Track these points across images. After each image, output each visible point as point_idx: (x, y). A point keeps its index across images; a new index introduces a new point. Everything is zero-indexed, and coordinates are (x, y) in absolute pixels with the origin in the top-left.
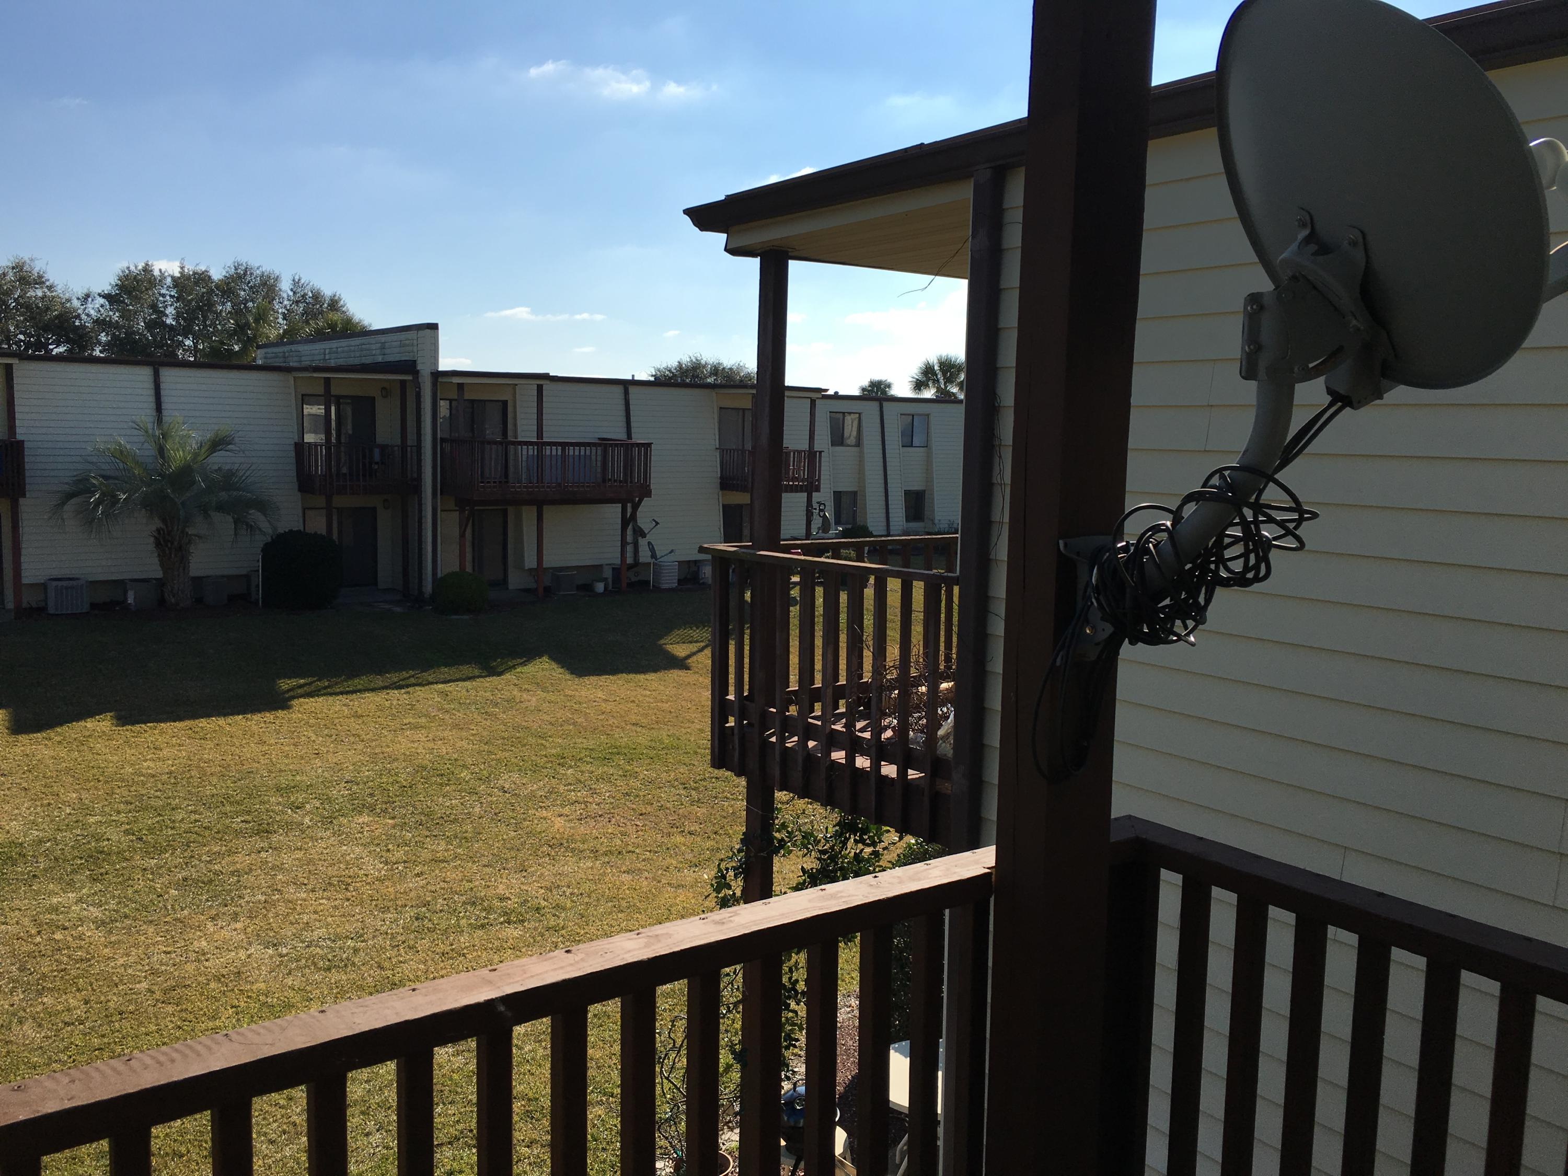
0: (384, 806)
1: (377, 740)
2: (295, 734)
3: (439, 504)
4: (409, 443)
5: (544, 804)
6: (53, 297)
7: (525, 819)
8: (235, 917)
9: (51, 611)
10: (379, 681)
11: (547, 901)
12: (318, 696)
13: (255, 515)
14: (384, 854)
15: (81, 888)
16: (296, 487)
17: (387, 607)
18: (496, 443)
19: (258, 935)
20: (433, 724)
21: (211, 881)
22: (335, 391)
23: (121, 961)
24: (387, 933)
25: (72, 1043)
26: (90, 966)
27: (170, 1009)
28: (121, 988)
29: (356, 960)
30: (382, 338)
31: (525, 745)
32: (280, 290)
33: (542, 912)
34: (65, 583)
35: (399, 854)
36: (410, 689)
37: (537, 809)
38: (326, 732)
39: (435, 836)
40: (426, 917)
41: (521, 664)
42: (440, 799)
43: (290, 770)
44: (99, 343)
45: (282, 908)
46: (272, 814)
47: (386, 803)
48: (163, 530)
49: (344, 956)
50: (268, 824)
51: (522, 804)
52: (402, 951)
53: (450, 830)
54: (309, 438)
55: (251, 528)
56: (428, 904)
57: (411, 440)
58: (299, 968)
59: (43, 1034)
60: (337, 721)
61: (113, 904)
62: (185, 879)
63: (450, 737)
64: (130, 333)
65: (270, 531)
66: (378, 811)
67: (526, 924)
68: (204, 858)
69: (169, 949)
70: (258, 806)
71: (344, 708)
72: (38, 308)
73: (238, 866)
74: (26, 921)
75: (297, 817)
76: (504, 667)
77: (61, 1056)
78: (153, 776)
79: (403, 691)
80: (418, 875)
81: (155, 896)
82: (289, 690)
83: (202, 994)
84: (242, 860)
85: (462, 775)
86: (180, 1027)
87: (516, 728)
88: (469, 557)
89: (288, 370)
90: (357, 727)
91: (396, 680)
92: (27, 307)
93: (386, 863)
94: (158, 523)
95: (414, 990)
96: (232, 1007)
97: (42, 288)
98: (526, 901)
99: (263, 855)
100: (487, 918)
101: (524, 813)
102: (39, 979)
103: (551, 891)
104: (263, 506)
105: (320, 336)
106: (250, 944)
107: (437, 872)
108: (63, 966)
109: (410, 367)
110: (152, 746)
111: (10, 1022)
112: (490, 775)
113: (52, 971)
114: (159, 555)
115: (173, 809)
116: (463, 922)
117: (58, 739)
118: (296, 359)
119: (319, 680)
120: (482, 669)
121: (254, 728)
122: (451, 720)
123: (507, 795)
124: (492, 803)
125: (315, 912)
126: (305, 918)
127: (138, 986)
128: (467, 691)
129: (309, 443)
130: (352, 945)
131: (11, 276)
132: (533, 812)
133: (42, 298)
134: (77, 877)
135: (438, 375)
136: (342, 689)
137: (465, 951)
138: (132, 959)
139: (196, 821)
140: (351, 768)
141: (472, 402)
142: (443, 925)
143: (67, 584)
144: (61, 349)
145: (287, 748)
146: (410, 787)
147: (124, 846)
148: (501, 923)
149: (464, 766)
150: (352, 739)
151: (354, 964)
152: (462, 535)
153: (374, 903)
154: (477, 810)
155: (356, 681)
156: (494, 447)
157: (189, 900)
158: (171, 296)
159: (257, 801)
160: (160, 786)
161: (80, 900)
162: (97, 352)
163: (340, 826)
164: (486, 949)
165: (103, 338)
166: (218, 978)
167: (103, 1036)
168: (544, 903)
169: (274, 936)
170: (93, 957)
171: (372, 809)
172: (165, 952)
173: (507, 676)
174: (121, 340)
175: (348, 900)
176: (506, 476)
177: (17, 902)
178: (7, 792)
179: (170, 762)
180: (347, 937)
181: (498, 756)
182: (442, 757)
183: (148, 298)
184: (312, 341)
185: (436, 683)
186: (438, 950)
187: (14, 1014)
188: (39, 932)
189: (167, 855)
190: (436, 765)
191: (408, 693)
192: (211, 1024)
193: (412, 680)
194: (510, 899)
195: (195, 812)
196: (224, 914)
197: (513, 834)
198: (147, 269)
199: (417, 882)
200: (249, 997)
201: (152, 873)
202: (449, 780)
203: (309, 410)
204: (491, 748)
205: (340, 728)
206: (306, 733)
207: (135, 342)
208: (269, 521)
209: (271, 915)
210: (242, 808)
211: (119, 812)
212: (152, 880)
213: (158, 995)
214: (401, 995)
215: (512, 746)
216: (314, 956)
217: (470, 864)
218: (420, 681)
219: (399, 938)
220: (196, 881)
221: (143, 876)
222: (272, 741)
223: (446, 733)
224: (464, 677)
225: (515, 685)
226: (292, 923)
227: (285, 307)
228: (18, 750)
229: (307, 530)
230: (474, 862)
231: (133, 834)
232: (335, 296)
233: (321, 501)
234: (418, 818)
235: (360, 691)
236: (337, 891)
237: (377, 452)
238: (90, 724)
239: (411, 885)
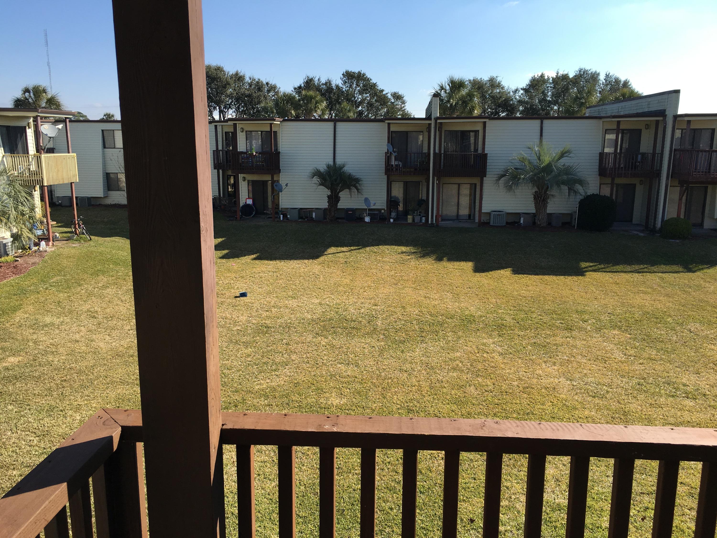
0: (626, 328)
1: (625, 296)
2: (587, 288)
3: (669, 183)
4: (657, 152)
5: (712, 342)
6: (503, 92)
7: (701, 348)
8: (554, 364)
9: (492, 223)
10: (629, 268)
11: (710, 392)
12: (598, 272)
13: (578, 187)
14: (624, 350)
15: (495, 338)
16: (598, 174)
17: (636, 233)
18: (705, 151)
19: (564, 374)
20: (655, 293)
21: (545, 346)
22: (622, 127)
23: (508, 371)
24: (623, 387)
25: (487, 399)
26: (496, 370)
27: (525, 396)
28: (507, 382)
29: (608, 396)
30: (649, 99)
31: (704, 310)
32: (599, 79)
33: (707, 397)
34: (498, 213)
35: (632, 352)
36: (644, 274)
37: (708, 344)
38: (601, 289)
39: (651, 347)
40: (644, 385)
41: (707, 268)
42: (655, 330)
43: (583, 304)
44: (519, 111)
45: (575, 364)
46: (573, 322)
47: (627, 327)
48: (538, 192)
49: (602, 393)
50: (571, 326)
51: (700, 340)
52: (630, 398)
53: (659, 345)
54: (607, 150)
55: (576, 192)
56: (644, 379)
57: (658, 150)
58: (581, 393)
59: (477, 393)
60: (606, 284)
61: (506, 348)
62: (535, 343)
63: (663, 300)
64: (532, 106)
65: (583, 194)
66: (623, 330)
67: (697, 401)
68: (543, 335)
69: (526, 371)
70: (567, 318)
71: (610, 279)
72: (497, 97)
73: (557, 342)
74: (474, 347)
75: (584, 325)
76: (696, 268)
77: (483, 403)
78: (525, 297)
79: (640, 274)
80: (640, 364)
81: (522, 348)
82: (585, 268)
83: (539, 393)
84: (559, 340)
85: (668, 320)
86: (529, 405)
87: (701, 301)
88: (683, 210)
89: (600, 118)
90: (616, 288)
91: (637, 268)
92: (493, 98)
93: (625, 355)
94: (535, 189)
95: (672, 429)
96: (551, 402)
97: (499, 88)
98: (698, 389)
99: (568, 339)
100: (676, 393)
101: (701, 345)
102: (477, 371)
103: (713, 387)
104: (581, 182)
105: (617, 100)
106: (560, 377)
107: (651, 364)
108: (486, 368)
109: (662, 113)
110: (525, 284)
111: (466, 385)
112: (683, 322)
113: (482, 369)
114: (535, 203)
115: (532, 312)
116: (662, 392)
117: (490, 276)
118: (604, 112)
119: (600, 264)
120: (684, 268)
121: (569, 283)
122: (664, 292)
123: (692, 334)
124: (683, 336)
125: (590, 370)
126: (585, 372)
127: (513, 383)
128: (675, 278)
129: (606, 153)
130: (606, 389)
131: (488, 85)
132: (706, 345)
133: (499, 93)
134: (493, 333)
135: (676, 117)
136: (610, 270)
137: (663, 406)
138: (512, 371)
139: (541, 319)
140: (611, 307)
141: (695, 130)
142: (652, 390)
143: (499, 213)
144: (504, 114)
145: (582, 294)
146: (640, 321)
147: (512, 324)
148: (683, 397)
149: (670, 316)
150: (613, 294)
151: (606, 398)
152: (680, 199)
153: (618, 372)
154: (675, 338)
155: (618, 267)
156: (704, 153)
157: (536, 352)
158: (551, 87)
159: (567, 315)
160: (527, 302)
161: (494, 343)
162: (518, 115)
163: (604, 333)
164: (674, 408)
165: (521, 108)
166: (546, 388)
167: (499, 400)
168: (708, 393)
169: (571, 376)
170: (497, 367)
171: (620, 328)
172: (525, 372)
173: (698, 273)
174: (528, 108)
175: (606, 368)
176: (710, 169)
177: (471, 338)
178: (470, 295)
179: (532, 292)
180: (604, 385)
181: (689, 314)
182: (658, 309)
183: (541, 89)
184: (613, 103)
185: (658, 272)
186: (648, 402)
187: (468, 382)
188: (478, 352)
189: (528, 331)
190: (655, 313)
191: (643, 276)
192: (541, 407)
193: (646, 270)
194: (689, 387)
195: (541, 315)
196: (550, 361)
197: (693, 354)
198: (542, 76)
199: (640, 367)
200: (558, 400)
201: (522, 338)
202: (661, 321)
203: (608, 137)
204: (685, 309)
205: (607, 288)
206: (591, 288)
207: (534, 109)
208: (584, 189)
209: (570, 366)
210: (561, 317)
211: (511, 310)
212: (522, 341)
213: (521, 389)
214: (665, 430)
215: (697, 309)
216: (588, 389)
217: (668, 364)
218: (650, 271)
219: (629, 391)
220: (539, 345)
221: (518, 338)
222: (576, 290)
223: (661, 298)
224: (673, 271)
225: (702, 278)
226: (579, 372)
227: (601, 88)
228: (476, 279)
229: (601, 194)
230: (671, 364)
231: (516, 320)
232: (626, 80)
233: (609, 180)
234: (643, 336)
235: (618, 272)
236: (600, 363)
237: (640, 156)
238: (502, 272)
239: (637, 368)
